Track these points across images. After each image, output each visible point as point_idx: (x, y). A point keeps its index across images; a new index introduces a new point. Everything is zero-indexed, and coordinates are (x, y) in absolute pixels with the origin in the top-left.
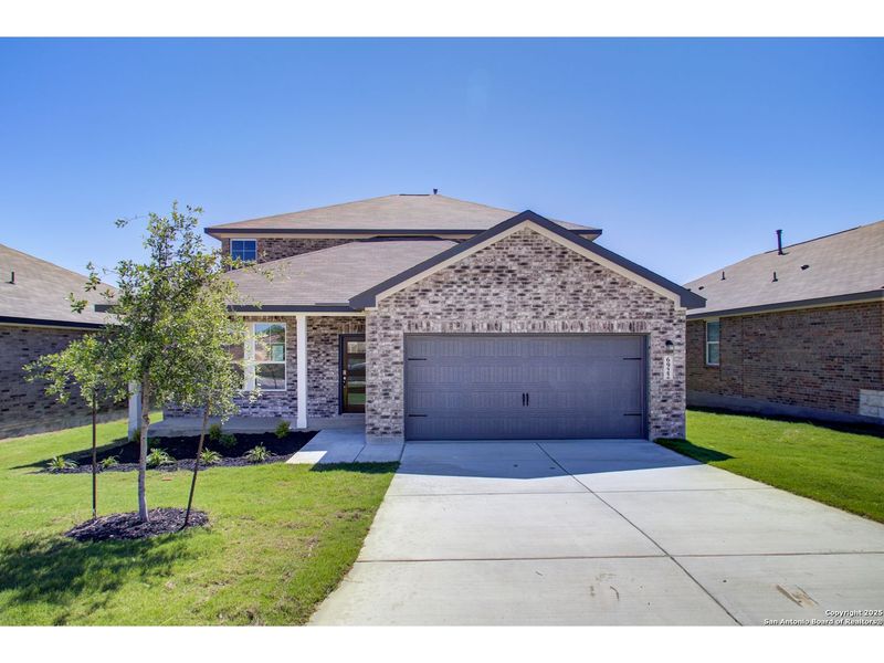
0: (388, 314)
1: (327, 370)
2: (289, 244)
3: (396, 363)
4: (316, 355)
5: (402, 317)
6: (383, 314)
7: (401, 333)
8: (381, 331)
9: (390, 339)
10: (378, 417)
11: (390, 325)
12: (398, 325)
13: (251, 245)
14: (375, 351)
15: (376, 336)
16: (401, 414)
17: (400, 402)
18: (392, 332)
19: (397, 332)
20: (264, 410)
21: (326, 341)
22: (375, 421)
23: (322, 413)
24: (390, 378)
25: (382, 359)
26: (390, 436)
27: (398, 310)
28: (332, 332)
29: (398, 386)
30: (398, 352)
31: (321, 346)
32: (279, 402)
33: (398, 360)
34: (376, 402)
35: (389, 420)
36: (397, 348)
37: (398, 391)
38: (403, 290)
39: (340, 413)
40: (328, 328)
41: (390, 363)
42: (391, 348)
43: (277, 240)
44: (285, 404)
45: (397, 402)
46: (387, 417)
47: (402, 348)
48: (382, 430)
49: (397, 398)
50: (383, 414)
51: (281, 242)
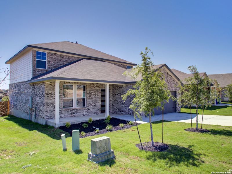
1: (98, 100)
2: (59, 56)
4: (95, 95)
13: (44, 54)
20: (80, 114)
21: (97, 91)
23: (96, 113)
28: (99, 88)
31: (96, 93)
32: (84, 111)
39: (101, 113)
40: (98, 87)
43: (55, 54)
44: (86, 111)
51: (56, 55)
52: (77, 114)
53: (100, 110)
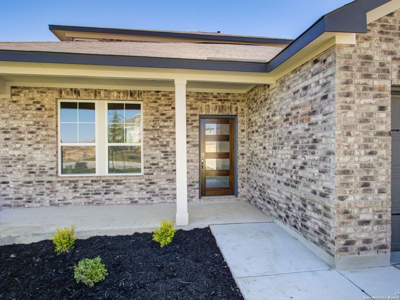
0: (370, 53)
3: (381, 134)
5: (389, 58)
6: (362, 52)
7: (388, 84)
8: (359, 80)
9: (372, 93)
10: (353, 222)
11: (371, 70)
12: (384, 71)
14: (350, 114)
15: (352, 88)
16: (387, 217)
17: (386, 197)
18: (376, 83)
19: (382, 83)
20: (118, 196)
22: (349, 230)
24: (371, 158)
25: (360, 126)
26: (372, 253)
27: (384, 46)
28: (192, 112)
29: (383, 171)
30: (383, 115)
32: (135, 187)
33: (382, 128)
34: (351, 198)
35: (369, 227)
36: (382, 109)
37: (383, 178)
38: (391, 15)
39: (200, 198)
41: (372, 135)
42: (374, 109)
44: (141, 189)
45: (383, 197)
46: (367, 222)
47: (389, 109)
48: (359, 244)
49: (381, 191)
50: (362, 217)
52: (107, 196)
53: (197, 186)
